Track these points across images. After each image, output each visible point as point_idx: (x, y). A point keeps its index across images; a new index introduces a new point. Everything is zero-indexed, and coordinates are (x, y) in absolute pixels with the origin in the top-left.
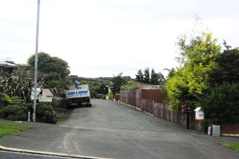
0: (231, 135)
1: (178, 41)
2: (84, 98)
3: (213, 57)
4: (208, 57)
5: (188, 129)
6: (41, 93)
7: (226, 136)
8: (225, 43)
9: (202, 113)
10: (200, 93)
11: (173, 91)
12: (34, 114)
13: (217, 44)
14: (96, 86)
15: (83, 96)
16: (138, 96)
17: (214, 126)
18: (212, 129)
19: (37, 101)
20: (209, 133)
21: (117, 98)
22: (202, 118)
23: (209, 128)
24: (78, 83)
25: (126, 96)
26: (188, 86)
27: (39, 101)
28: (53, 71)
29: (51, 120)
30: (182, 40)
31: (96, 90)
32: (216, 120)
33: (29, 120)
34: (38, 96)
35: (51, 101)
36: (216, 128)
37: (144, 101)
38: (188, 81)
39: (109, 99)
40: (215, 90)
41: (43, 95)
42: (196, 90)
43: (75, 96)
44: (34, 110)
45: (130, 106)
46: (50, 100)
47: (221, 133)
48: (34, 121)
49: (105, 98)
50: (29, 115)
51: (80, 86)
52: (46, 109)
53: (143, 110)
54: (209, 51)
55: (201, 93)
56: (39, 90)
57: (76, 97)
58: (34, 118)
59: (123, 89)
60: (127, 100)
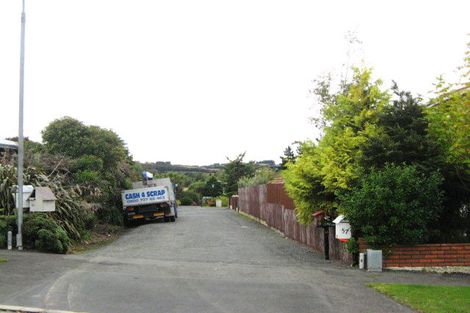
0: (406, 268)
1: (315, 86)
2: (158, 205)
3: (373, 116)
4: (364, 116)
5: (327, 258)
6: (33, 195)
7: (394, 271)
8: (395, 87)
9: (347, 226)
10: (343, 186)
11: (294, 185)
12: (19, 236)
13: (382, 89)
14: (199, 182)
15: (157, 200)
16: (262, 197)
17: (370, 252)
18: (365, 256)
19: (27, 210)
20: (361, 265)
21: (235, 204)
22: (348, 236)
23: (361, 256)
24: (149, 175)
25: (247, 198)
26: (322, 173)
27: (31, 210)
28: (89, 154)
29: (51, 247)
30: (322, 84)
31: (199, 190)
32: (373, 239)
33: (10, 247)
34: (28, 200)
35: (54, 210)
36: (374, 256)
37: (270, 207)
38: (323, 163)
39: (223, 205)
40: (370, 181)
41: (37, 199)
42: (336, 180)
43: (140, 201)
44: (20, 229)
45: (252, 217)
46: (51, 208)
47: (385, 264)
48: (20, 248)
49: (214, 205)
50: (10, 239)
51: (154, 181)
52: (40, 226)
53: (270, 225)
54: (367, 104)
55: (346, 187)
56: (29, 189)
57: (143, 202)
58: (19, 243)
59: (242, 186)
60: (247, 206)
